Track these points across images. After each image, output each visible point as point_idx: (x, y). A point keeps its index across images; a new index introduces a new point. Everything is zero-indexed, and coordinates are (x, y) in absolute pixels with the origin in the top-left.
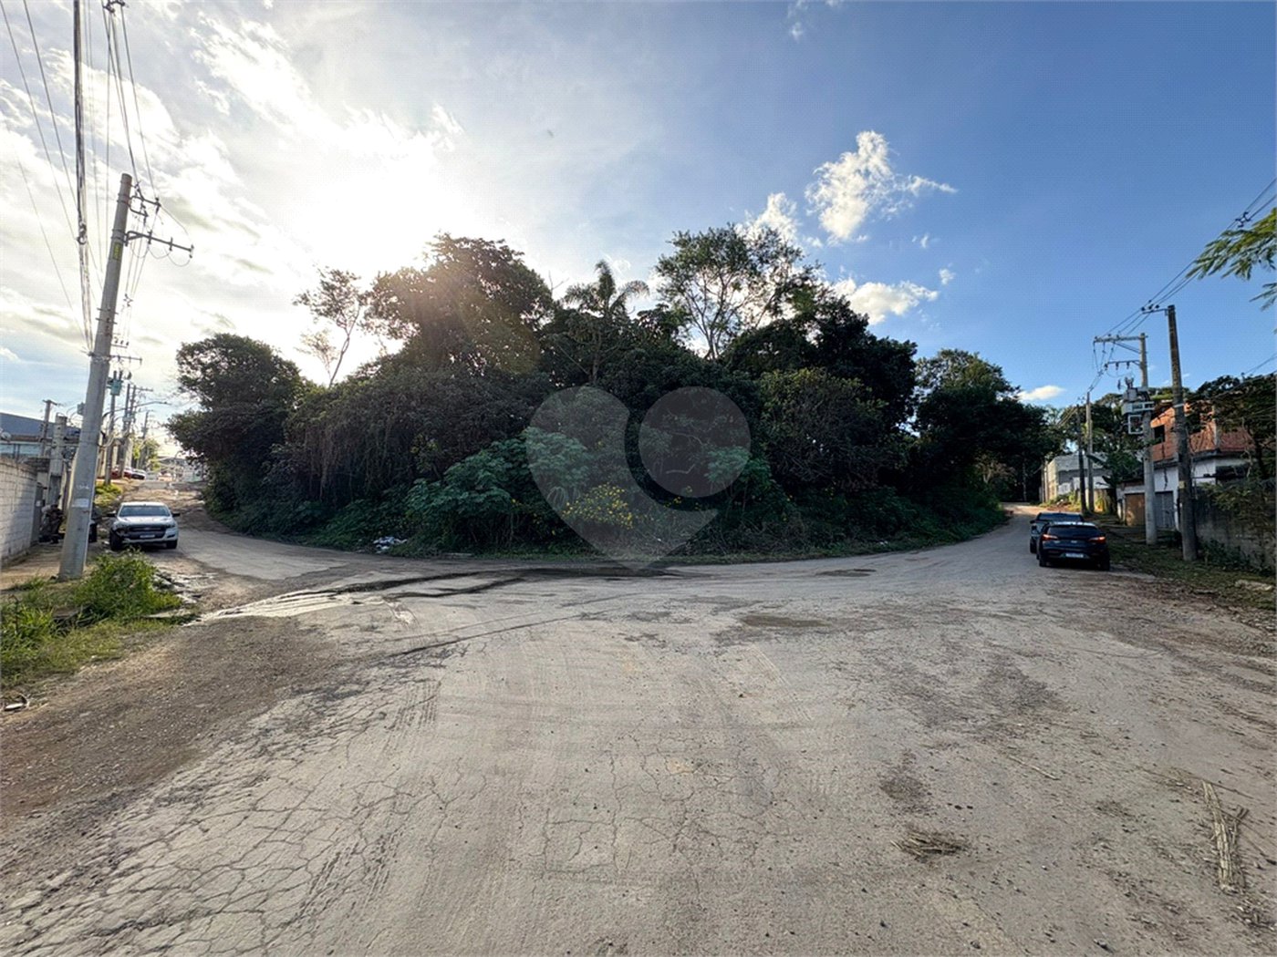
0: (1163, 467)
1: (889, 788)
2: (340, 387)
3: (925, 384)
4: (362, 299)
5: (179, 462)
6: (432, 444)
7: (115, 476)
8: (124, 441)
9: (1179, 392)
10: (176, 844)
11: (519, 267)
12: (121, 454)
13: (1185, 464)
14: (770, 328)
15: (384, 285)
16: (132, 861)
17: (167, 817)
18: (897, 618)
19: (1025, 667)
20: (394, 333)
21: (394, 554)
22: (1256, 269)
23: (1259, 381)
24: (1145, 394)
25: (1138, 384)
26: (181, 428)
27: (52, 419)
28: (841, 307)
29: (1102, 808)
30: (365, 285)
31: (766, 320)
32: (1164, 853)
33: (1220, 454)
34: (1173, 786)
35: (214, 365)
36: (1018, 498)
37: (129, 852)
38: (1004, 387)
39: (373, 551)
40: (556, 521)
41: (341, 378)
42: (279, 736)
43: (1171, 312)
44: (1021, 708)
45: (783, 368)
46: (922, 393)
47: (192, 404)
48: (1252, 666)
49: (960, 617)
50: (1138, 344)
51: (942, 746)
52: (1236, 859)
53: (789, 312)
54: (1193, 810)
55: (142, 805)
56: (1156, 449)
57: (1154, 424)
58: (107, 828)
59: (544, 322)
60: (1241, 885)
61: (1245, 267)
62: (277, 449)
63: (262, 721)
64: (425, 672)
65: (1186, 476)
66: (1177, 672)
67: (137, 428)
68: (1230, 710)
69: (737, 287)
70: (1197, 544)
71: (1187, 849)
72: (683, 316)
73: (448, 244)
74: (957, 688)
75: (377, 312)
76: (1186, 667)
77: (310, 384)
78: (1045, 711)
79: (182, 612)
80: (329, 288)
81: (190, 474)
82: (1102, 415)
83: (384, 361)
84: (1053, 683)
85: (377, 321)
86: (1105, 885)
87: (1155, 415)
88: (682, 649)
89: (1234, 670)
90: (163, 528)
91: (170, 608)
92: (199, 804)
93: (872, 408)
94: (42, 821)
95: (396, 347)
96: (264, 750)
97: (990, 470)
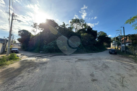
0: (123, 44)
1: (91, 75)
2: (36, 35)
3: (98, 35)
4: (38, 26)
5: (18, 43)
6: (46, 41)
7: (12, 45)
8: (12, 41)
9: (124, 36)
10: (21, 80)
11: (55, 22)
12: (12, 43)
13: (125, 44)
14: (82, 29)
15: (40, 24)
16: (17, 82)
17: (20, 78)
18: (94, 59)
19: (106, 64)
20: (42, 30)
21: (42, 53)
22: (131, 23)
23: (133, 35)
24: (121, 36)
25: (120, 35)
26: (19, 40)
27: (5, 39)
28: (89, 27)
29: (111, 77)
30: (38, 24)
31: (81, 28)
32: (116, 80)
33: (129, 42)
34: (118, 75)
35: (22, 33)
36: (108, 47)
37: (16, 81)
38: (106, 35)
39: (39, 53)
40: (59, 49)
41: (36, 34)
42: (30, 71)
43: (124, 27)
44: (105, 68)
45: (83, 33)
46: (98, 36)
47: (20, 37)
48: (129, 64)
49: (100, 59)
50: (120, 31)
51: (97, 71)
52: (123, 81)
53: (84, 27)
54: (120, 77)
55: (17, 77)
56: (122, 42)
57: (122, 39)
58: (14, 79)
59: (58, 28)
60: (122, 83)
61: (130, 23)
62: (29, 42)
63: (29, 69)
64: (45, 65)
65: (125, 45)
66: (121, 64)
67: (14, 40)
68: (126, 68)
69: (78, 25)
70: (126, 52)
71: (118, 80)
72: (73, 28)
73: (47, 20)
74: (99, 66)
75: (40, 27)
76: (122, 64)
77: (33, 35)
78: (107, 68)
79: (20, 59)
80: (34, 25)
81: (19, 45)
82: (117, 38)
83: (41, 33)
84: (108, 65)
85: (40, 28)
86: (110, 83)
87: (122, 38)
88: (71, 62)
89: (127, 64)
90: (17, 50)
91: (18, 59)
92: (23, 77)
93: (93, 38)
94: (7, 79)
95: (42, 31)
96: (29, 72)
97: (105, 44)
